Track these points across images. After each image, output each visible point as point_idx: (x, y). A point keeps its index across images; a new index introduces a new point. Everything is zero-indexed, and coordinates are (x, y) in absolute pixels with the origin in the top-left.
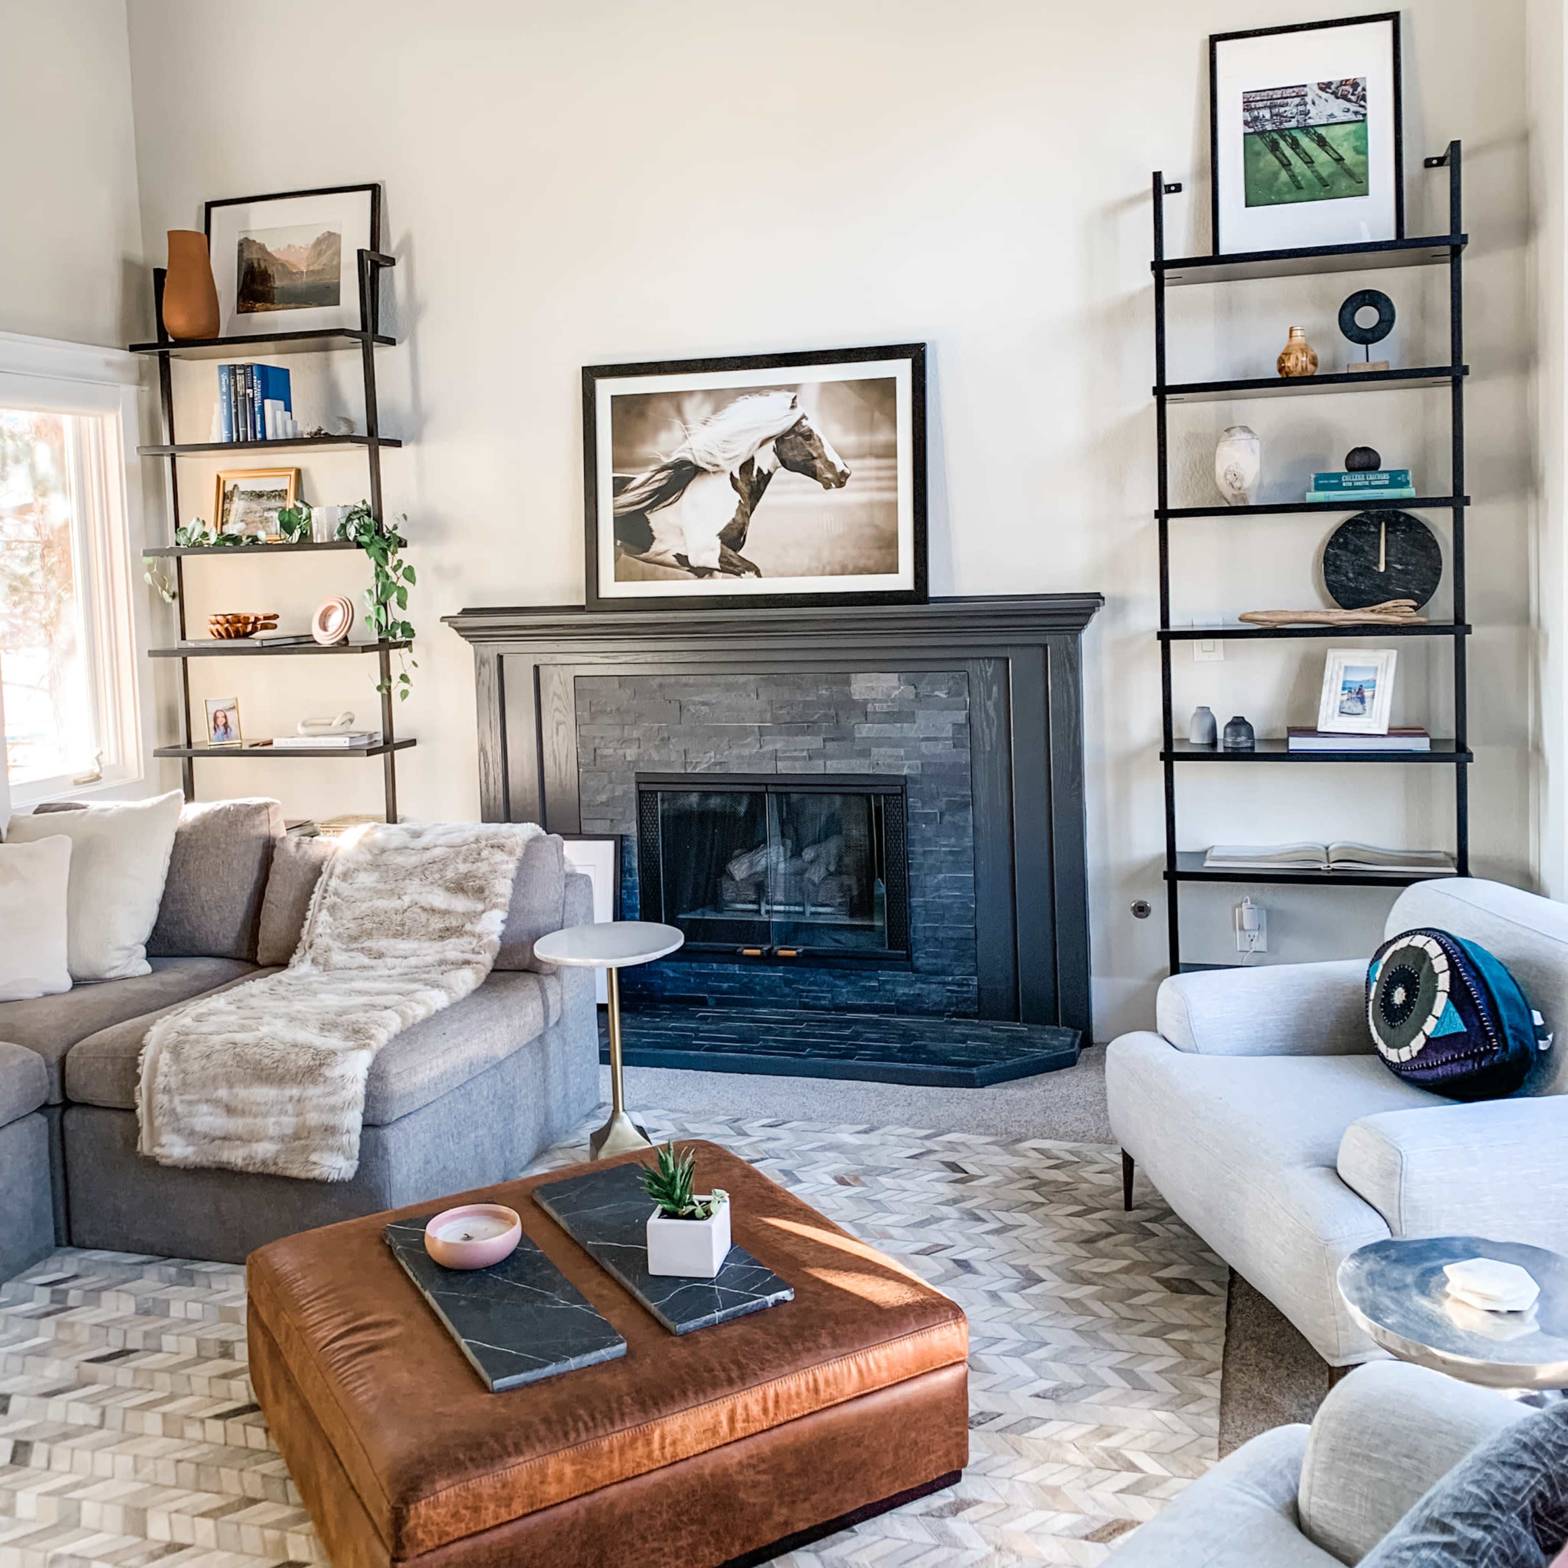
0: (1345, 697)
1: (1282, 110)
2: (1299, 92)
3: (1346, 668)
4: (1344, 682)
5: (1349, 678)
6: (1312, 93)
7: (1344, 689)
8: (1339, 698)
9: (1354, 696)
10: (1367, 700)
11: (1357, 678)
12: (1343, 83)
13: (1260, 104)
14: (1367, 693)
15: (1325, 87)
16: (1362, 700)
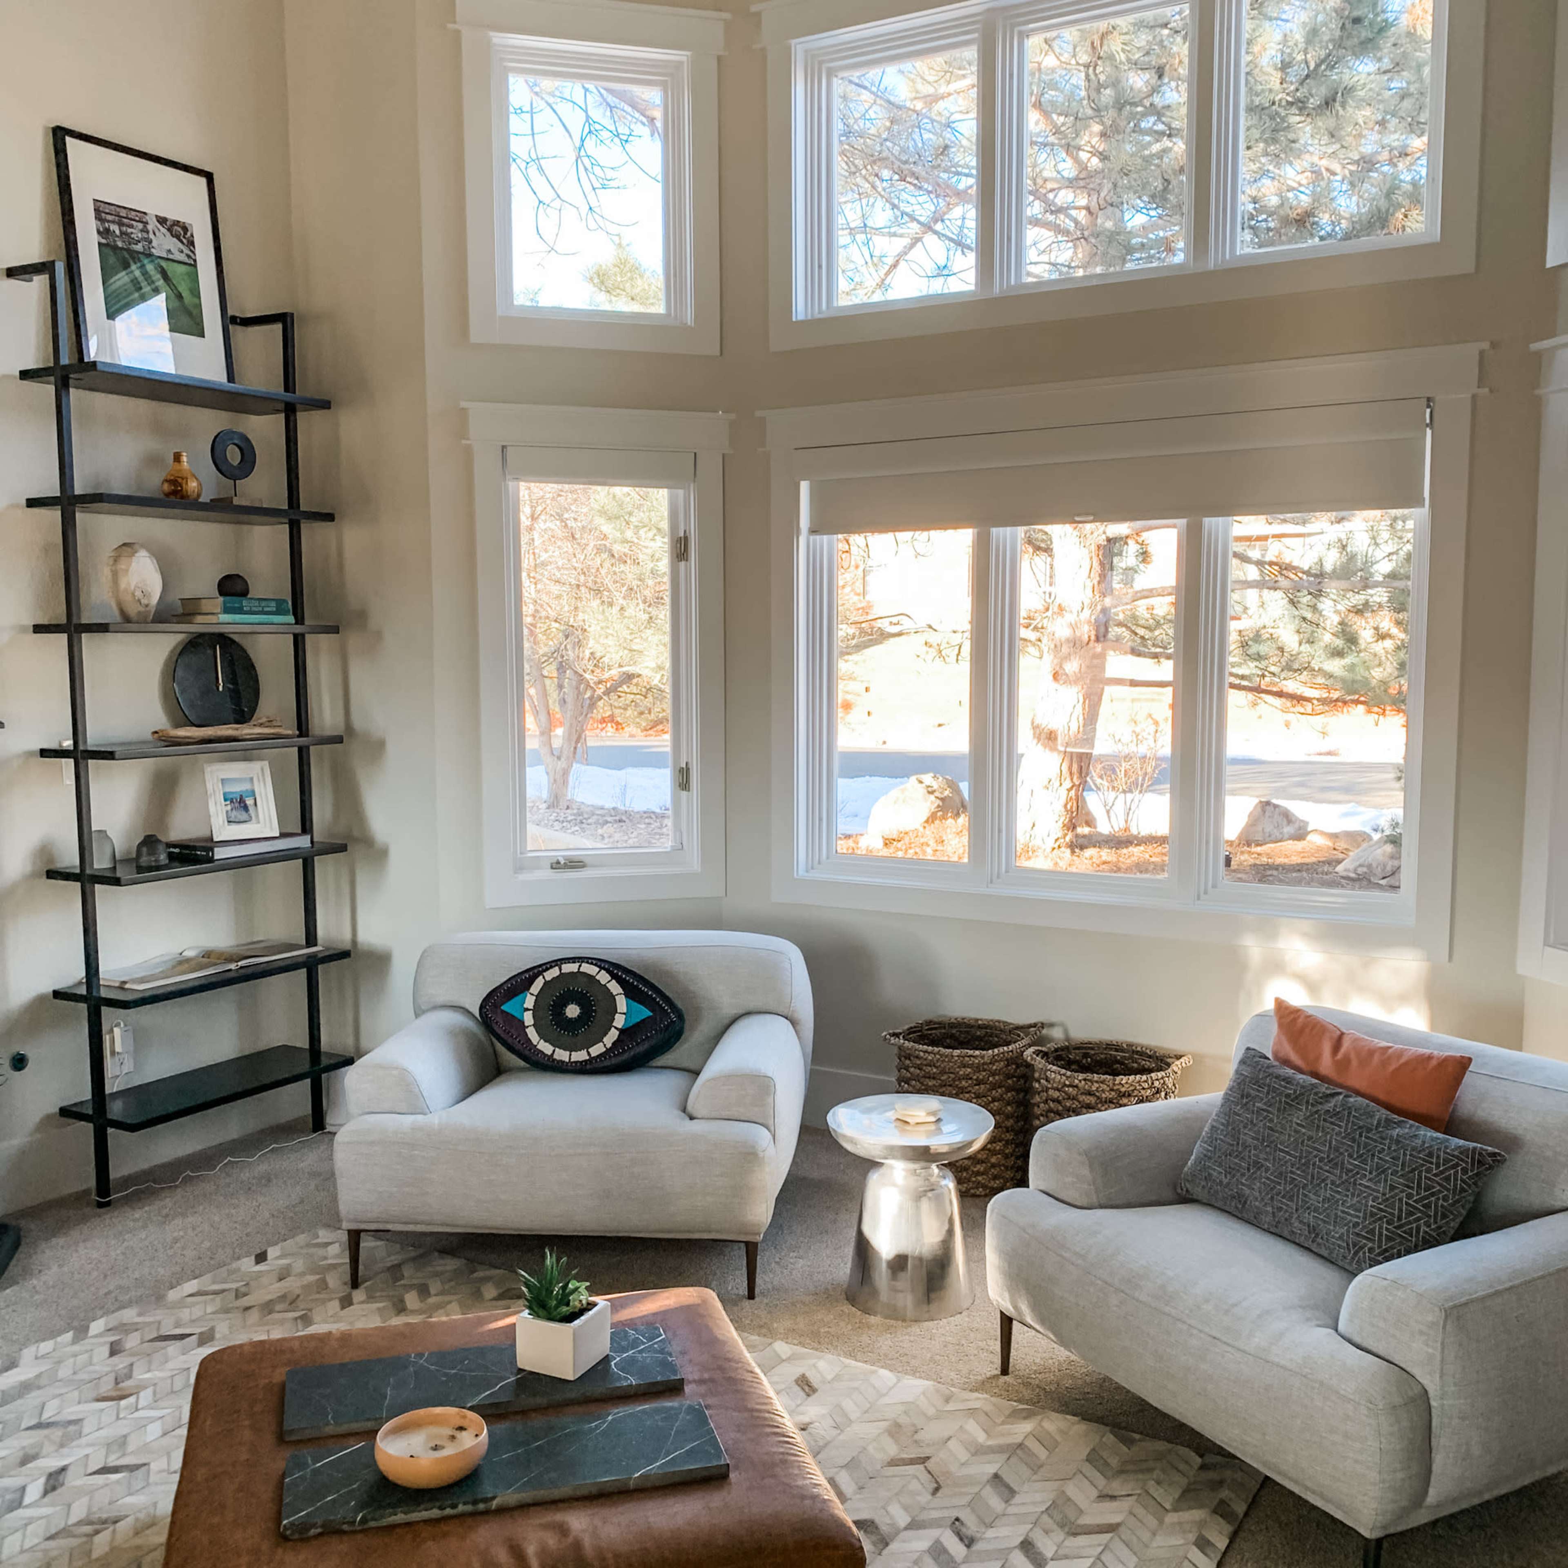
0: (229, 808)
1: (129, 230)
2: (141, 217)
3: (222, 780)
4: (225, 794)
5: (228, 790)
6: (153, 224)
7: (225, 800)
8: (225, 809)
9: (237, 805)
10: (251, 809)
11: (236, 789)
12: (177, 223)
13: (109, 217)
14: (249, 802)
15: (162, 221)
16: (246, 808)
